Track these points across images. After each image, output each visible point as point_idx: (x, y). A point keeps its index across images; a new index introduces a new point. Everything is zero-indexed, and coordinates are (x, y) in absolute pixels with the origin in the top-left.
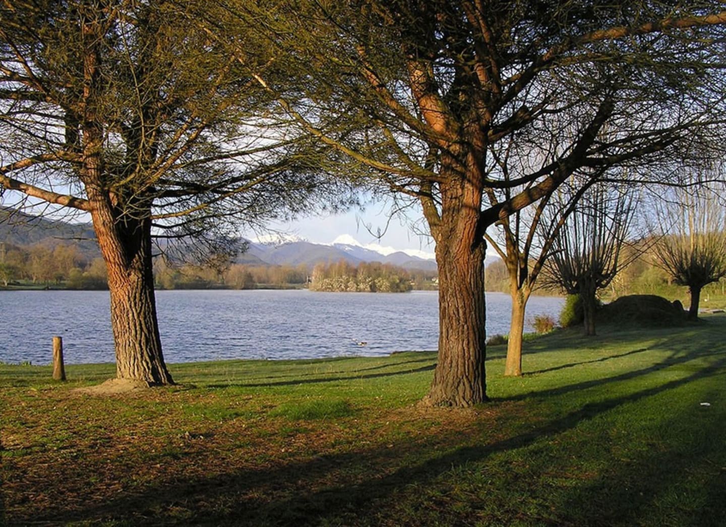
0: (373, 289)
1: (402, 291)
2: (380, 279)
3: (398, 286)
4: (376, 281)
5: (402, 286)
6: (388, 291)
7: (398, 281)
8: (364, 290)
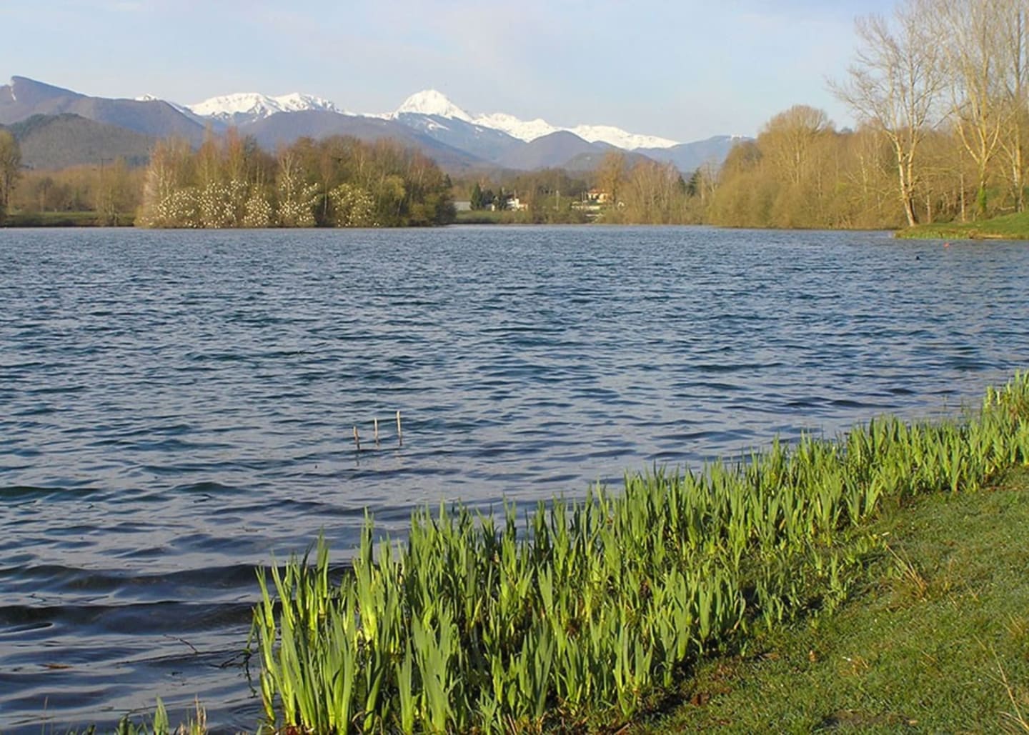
0: (324, 216)
1: (413, 224)
2: (346, 186)
3: (403, 208)
4: (333, 193)
5: (415, 208)
6: (371, 225)
7: (402, 192)
8: (293, 224)
